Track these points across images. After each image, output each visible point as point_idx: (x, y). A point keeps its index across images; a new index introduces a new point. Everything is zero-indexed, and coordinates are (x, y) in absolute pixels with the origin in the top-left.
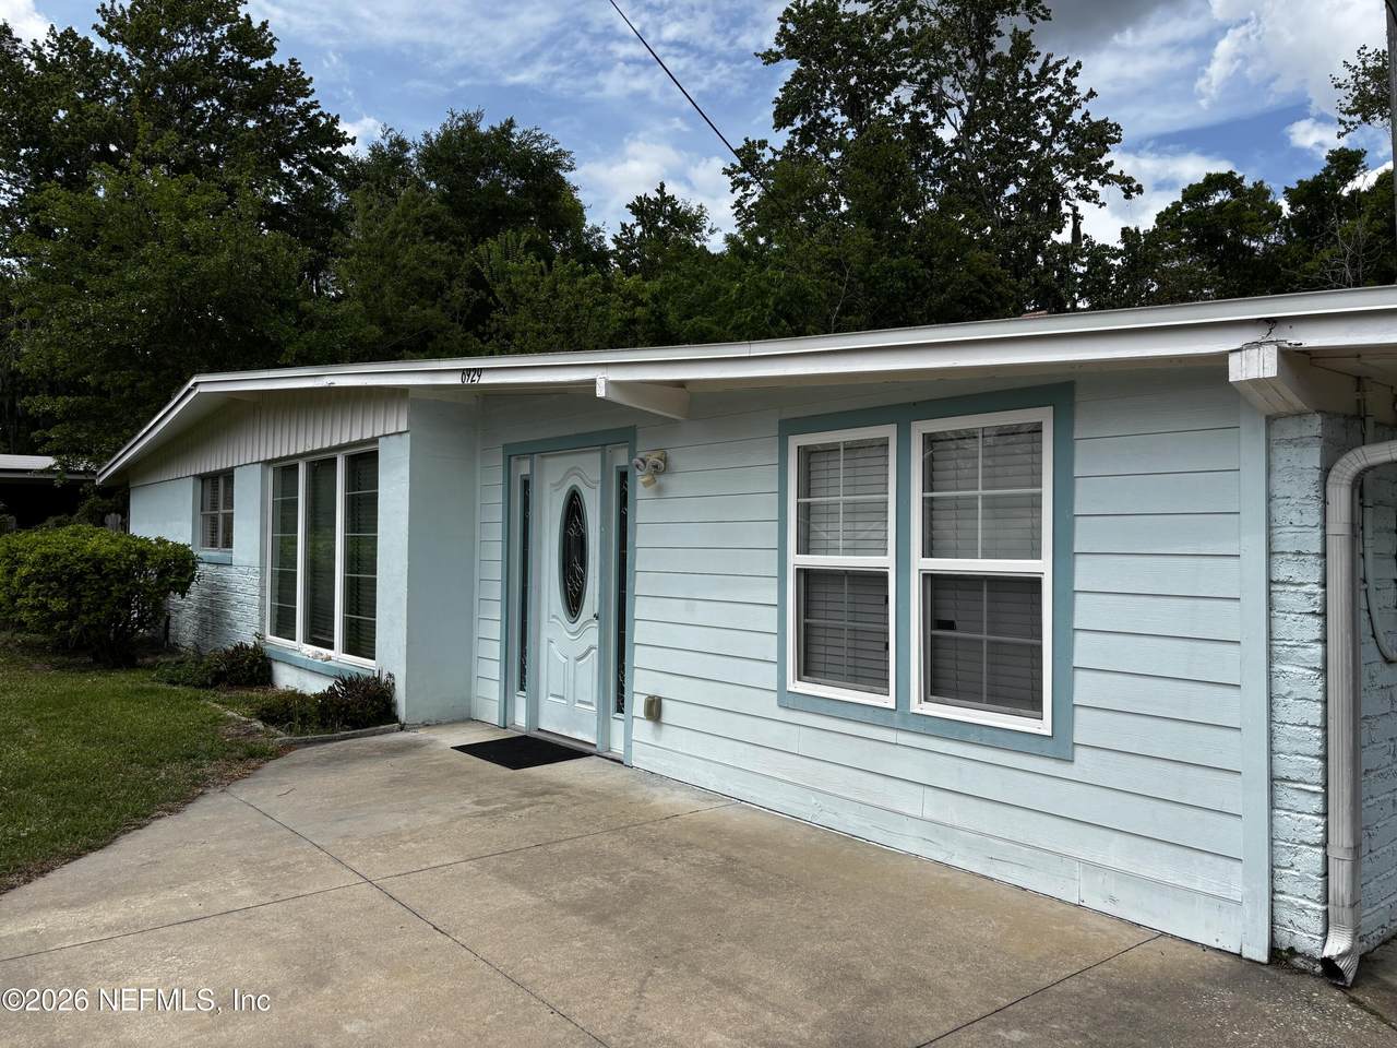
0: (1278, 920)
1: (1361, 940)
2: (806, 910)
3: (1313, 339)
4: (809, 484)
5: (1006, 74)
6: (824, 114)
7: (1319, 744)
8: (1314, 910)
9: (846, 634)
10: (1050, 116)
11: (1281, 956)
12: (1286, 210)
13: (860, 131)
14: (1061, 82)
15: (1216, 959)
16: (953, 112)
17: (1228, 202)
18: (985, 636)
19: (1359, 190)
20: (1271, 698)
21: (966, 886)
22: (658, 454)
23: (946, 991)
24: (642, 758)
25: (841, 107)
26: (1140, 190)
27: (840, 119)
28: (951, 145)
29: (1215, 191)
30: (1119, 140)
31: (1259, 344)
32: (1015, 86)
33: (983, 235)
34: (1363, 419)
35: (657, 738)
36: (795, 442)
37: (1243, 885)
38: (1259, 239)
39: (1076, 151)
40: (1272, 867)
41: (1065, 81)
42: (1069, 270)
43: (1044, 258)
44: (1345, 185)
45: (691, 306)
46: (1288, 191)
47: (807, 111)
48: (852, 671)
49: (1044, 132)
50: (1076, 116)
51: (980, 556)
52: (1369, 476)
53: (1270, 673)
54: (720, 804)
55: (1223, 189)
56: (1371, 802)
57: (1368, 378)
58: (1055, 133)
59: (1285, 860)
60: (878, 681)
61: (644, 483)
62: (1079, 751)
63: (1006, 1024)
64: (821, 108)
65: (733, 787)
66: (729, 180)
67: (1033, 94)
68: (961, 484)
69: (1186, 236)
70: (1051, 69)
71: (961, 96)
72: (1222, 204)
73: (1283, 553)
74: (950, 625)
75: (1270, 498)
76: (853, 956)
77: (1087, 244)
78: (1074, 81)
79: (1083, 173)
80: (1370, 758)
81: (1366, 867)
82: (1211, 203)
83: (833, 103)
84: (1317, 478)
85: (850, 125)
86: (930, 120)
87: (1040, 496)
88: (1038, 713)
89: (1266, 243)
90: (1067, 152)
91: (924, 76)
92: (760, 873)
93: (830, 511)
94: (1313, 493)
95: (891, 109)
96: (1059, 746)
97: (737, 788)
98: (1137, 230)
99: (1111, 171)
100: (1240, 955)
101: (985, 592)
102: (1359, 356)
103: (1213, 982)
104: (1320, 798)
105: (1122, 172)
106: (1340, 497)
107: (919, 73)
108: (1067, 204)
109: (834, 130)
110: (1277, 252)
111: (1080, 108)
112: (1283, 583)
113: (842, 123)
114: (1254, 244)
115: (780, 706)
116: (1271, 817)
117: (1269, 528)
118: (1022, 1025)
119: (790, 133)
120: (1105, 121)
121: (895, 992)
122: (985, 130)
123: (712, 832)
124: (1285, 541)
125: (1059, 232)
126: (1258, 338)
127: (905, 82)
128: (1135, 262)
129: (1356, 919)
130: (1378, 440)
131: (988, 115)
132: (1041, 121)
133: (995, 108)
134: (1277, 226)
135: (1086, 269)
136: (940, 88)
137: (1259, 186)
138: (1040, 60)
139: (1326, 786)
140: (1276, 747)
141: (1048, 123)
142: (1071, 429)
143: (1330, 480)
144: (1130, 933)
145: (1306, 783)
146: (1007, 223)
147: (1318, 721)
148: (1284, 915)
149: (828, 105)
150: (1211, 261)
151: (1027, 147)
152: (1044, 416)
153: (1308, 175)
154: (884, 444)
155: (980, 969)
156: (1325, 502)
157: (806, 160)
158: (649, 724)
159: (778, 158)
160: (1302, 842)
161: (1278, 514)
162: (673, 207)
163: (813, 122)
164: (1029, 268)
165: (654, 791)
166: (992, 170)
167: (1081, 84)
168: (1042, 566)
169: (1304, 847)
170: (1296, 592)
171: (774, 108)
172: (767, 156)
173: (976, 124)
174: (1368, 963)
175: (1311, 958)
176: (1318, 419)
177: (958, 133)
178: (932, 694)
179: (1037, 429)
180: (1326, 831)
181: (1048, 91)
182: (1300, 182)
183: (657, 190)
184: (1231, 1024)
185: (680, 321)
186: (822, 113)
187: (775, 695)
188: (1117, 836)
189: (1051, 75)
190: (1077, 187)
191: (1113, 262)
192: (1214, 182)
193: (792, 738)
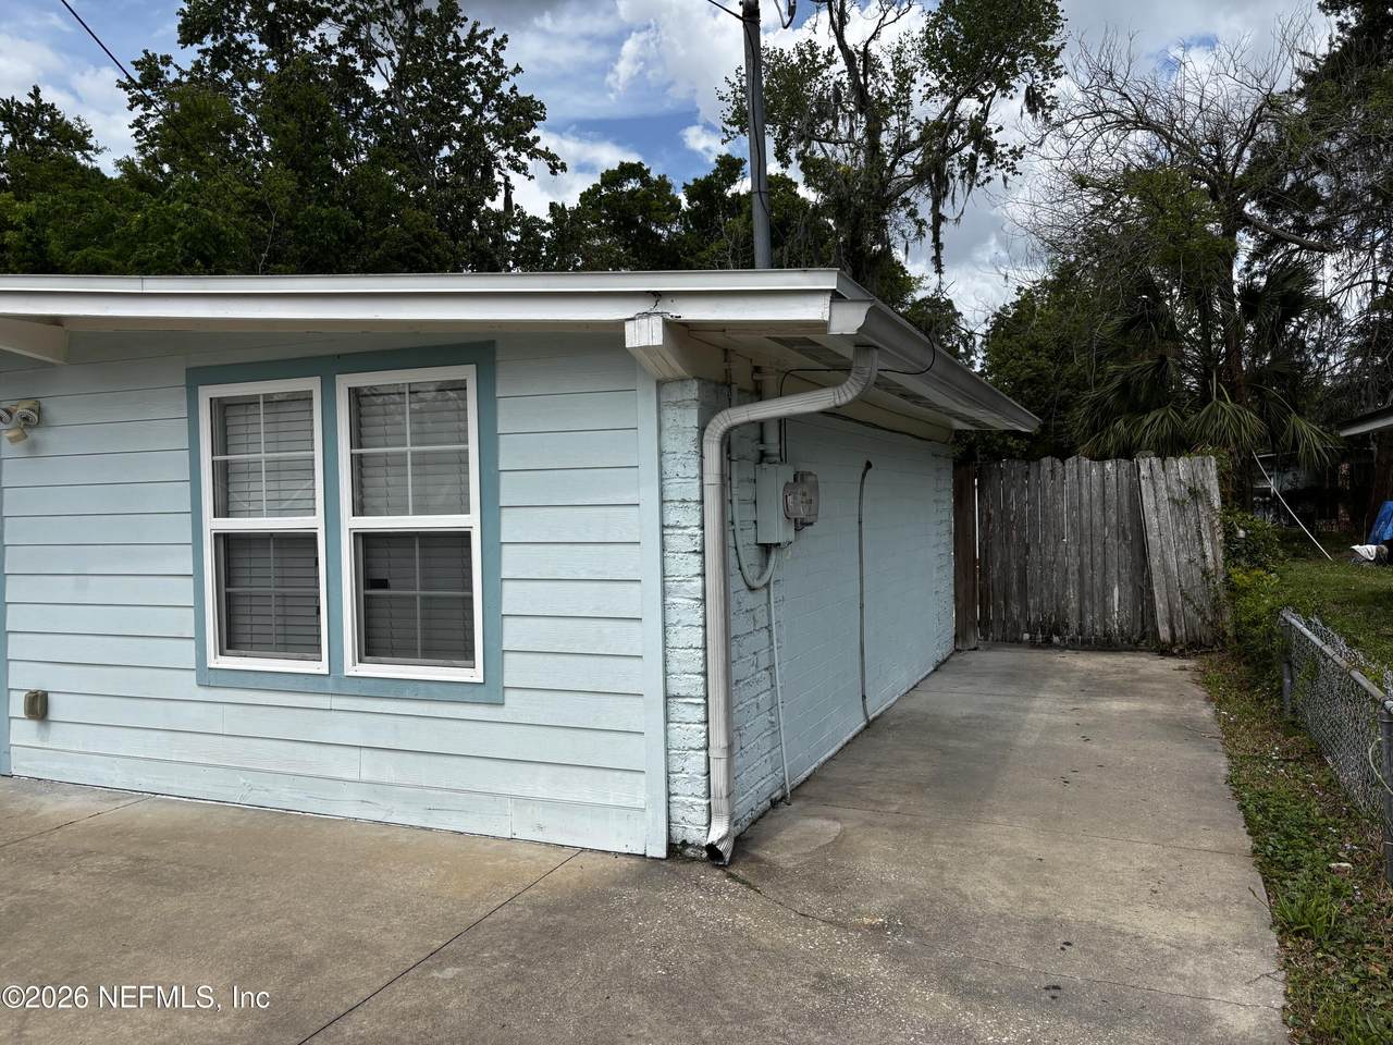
0: (673, 819)
1: (736, 824)
2: (230, 897)
3: (692, 312)
4: (226, 440)
5: (435, 34)
6: (239, 38)
7: (701, 662)
8: (700, 805)
9: (273, 601)
10: (480, 82)
11: (676, 850)
12: (684, 204)
13: (281, 64)
14: (489, 52)
15: (625, 862)
16: (383, 62)
17: (639, 190)
18: (418, 592)
19: (738, 193)
20: (665, 627)
21: (405, 840)
22: (29, 404)
23: (383, 947)
24: (24, 764)
25: (258, 33)
26: (564, 167)
27: (258, 47)
28: (382, 96)
29: (627, 179)
30: (543, 119)
31: (648, 315)
32: (445, 50)
33: (418, 194)
34: (729, 386)
35: (43, 739)
36: (206, 394)
37: (645, 793)
38: (665, 228)
39: (506, 122)
40: (668, 773)
41: (494, 52)
42: (503, 237)
43: (479, 222)
44: (729, 188)
45: (80, 235)
46: (686, 186)
47: (219, 31)
48: (281, 639)
49: (475, 98)
50: (505, 88)
51: (411, 512)
52: (734, 434)
53: (664, 605)
54: (129, 802)
55: (635, 178)
56: (741, 707)
57: (733, 350)
58: (485, 101)
59: (676, 766)
60: (311, 648)
61: (10, 439)
62: (509, 694)
63: (440, 964)
64: (236, 31)
65: (145, 782)
66: (125, 96)
67: (464, 58)
68: (389, 440)
69: (605, 217)
70: (479, 37)
71: (391, 46)
72: (633, 192)
73: (672, 501)
74: (383, 584)
75: (661, 453)
76: (282, 936)
77: (518, 214)
78: (502, 54)
79: (512, 144)
80: (738, 671)
81: (738, 762)
82: (625, 189)
83: (250, 28)
84: (695, 436)
85: (271, 56)
86: (359, 65)
87: (466, 452)
88: (470, 663)
89: (670, 232)
90: (497, 121)
91: (351, 17)
92: (177, 869)
93: (252, 470)
94: (693, 449)
95: (316, 47)
96: (491, 692)
97: (151, 781)
98: (563, 206)
99: (537, 146)
100: (644, 856)
101: (417, 549)
102: (724, 331)
103: (623, 884)
104: (702, 708)
105: (547, 149)
106: (713, 452)
107: (344, 13)
108: (500, 173)
109: (251, 58)
110: (679, 240)
111: (508, 80)
112: (672, 527)
113: (261, 52)
114: (660, 231)
115: (200, 685)
116: (666, 730)
117: (661, 480)
118: (455, 962)
119: (199, 51)
120: (531, 97)
121: (329, 960)
122: (416, 86)
123: (117, 834)
124: (673, 492)
125: (493, 199)
126: (647, 310)
127: (330, 20)
128: (562, 236)
129: (731, 806)
130: (741, 403)
131: (419, 70)
132: (472, 87)
133: (426, 65)
134: (677, 217)
135: (519, 238)
136: (368, 33)
137: (662, 178)
138: (468, 26)
139: (706, 698)
140: (670, 669)
141: (478, 89)
142: (493, 387)
143: (705, 438)
144: (555, 855)
145: (692, 697)
146: (442, 184)
147: (700, 643)
148: (677, 813)
149: (243, 30)
150: (626, 243)
151: (460, 111)
152: (468, 374)
153: (701, 175)
154: (307, 398)
155: (416, 918)
156: (702, 456)
157: (221, 86)
158: (33, 725)
159: (185, 79)
160: (690, 749)
161: (668, 466)
162: (52, 116)
163: (226, 44)
164: (465, 232)
165: (42, 799)
166: (425, 129)
167: (509, 58)
168: (470, 521)
169: (692, 752)
170: (682, 534)
171: (179, 20)
172: (172, 75)
173: (408, 79)
174: (741, 842)
175: (699, 847)
176: (695, 385)
177: (390, 84)
178: (367, 655)
179: (460, 387)
180: (707, 737)
181: (476, 59)
182: (695, 180)
183: (30, 95)
184: (637, 917)
185: (66, 252)
186: (237, 36)
187: (194, 674)
188: (544, 767)
189: (478, 43)
190: (507, 157)
191: (543, 234)
192: (628, 171)
193: (217, 718)
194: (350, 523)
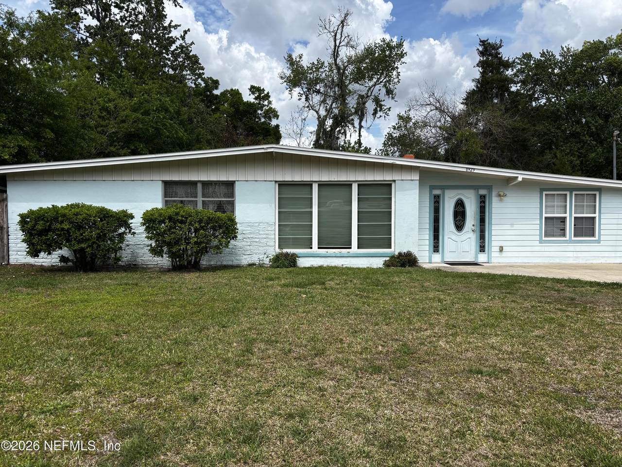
18: (584, 226)
24: (496, 260)
36: (545, 193)
51: (585, 214)
60: (564, 236)
62: (602, 241)
68: (582, 202)
87: (596, 205)
88: (595, 237)
96: (599, 241)
101: (584, 219)
115: (540, 243)
142: (602, 195)
152: (597, 193)
154: (566, 194)
168: (596, 215)
178: (576, 236)
187: (538, 241)
193: (543, 249)
194: (574, 215)
